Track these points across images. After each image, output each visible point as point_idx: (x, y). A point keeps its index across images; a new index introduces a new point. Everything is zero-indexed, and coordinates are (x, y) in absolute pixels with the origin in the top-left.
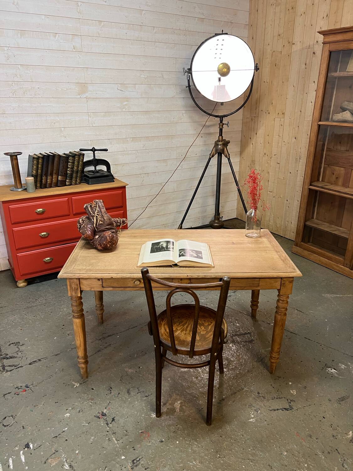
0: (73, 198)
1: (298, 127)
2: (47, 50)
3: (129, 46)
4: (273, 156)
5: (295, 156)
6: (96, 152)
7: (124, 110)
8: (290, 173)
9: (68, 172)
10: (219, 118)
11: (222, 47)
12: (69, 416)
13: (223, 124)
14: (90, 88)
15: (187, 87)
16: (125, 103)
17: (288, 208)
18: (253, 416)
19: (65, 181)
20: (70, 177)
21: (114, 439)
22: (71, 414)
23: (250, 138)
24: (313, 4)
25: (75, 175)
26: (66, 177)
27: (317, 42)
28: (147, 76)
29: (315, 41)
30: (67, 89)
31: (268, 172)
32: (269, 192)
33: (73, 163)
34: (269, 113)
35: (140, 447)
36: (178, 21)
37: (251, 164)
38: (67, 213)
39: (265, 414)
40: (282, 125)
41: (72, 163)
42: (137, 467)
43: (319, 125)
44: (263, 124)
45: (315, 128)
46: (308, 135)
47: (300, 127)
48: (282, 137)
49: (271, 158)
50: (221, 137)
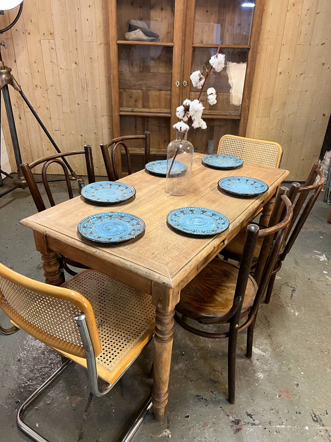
1: (77, 49)
4: (50, 88)
5: (80, 85)
8: (78, 104)
18: (293, 311)
21: (278, 426)
31: (47, 108)
34: (29, 34)
35: (298, 407)
39: (293, 304)
40: (53, 48)
42: (323, 420)
43: (119, 45)
44: (23, 47)
45: (114, 49)
46: (91, 58)
47: (79, 50)
48: (56, 63)
49: (47, 90)
50: (1, 62)
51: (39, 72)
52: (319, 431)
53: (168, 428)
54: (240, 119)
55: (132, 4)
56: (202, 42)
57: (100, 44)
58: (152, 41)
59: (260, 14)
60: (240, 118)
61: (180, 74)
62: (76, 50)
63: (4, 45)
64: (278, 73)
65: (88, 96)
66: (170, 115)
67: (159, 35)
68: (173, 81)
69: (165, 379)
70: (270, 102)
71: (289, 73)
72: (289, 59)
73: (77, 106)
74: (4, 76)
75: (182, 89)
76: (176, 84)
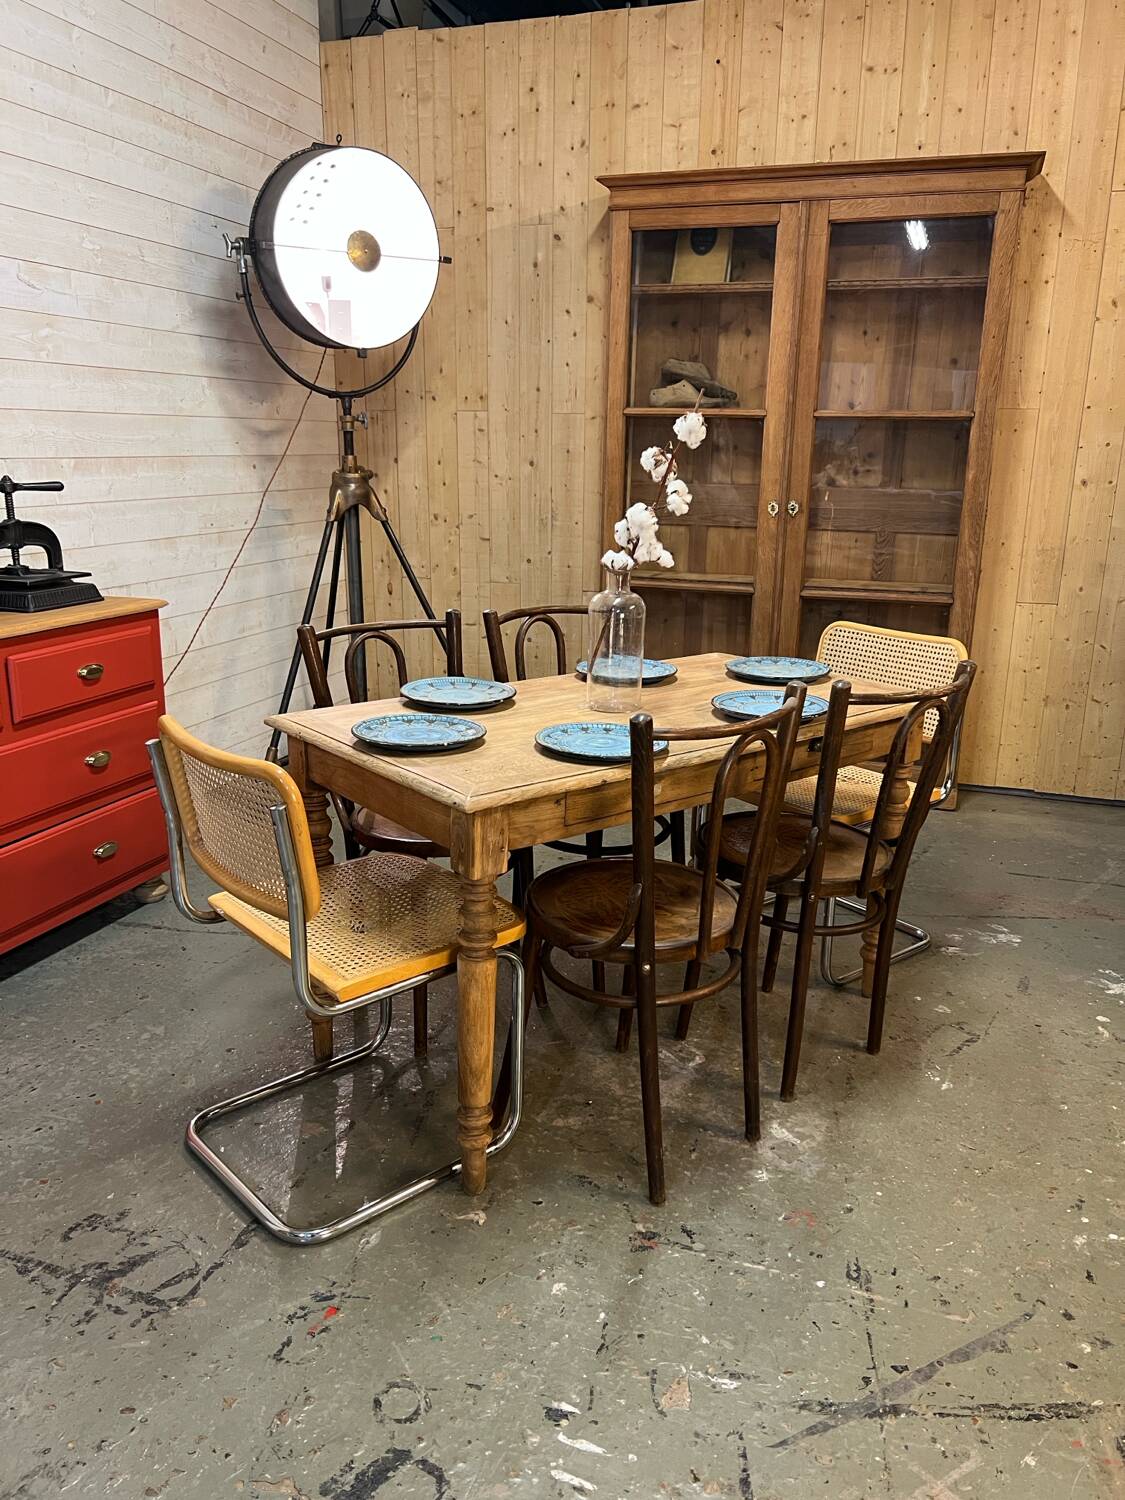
0: (10, 657)
1: (536, 431)
3: (41, 134)
4: (465, 520)
5: (538, 513)
7: (43, 356)
8: (529, 561)
10: (340, 401)
12: (566, 1286)
13: (354, 420)
15: (241, 296)
16: (43, 332)
17: (534, 659)
18: (938, 1079)
21: (747, 1265)
22: (567, 1281)
24: (537, 110)
27: (562, 208)
28: (101, 248)
29: (557, 208)
31: (455, 569)
34: (434, 399)
35: (824, 1246)
36: (166, 85)
40: (481, 430)
42: (873, 1281)
43: (628, 417)
44: (416, 429)
45: (617, 425)
46: (568, 451)
47: (542, 432)
48: (486, 465)
49: (458, 527)
50: (350, 457)
51: (444, 484)
52: (849, 1296)
53: (484, 1210)
54: (952, 604)
55: (674, 324)
56: (852, 406)
57: (593, 418)
58: (716, 406)
59: (999, 333)
60: (951, 601)
61: (781, 485)
62: (534, 434)
63: (363, 422)
64: (1078, 482)
65: (554, 541)
66: (751, 589)
67: (734, 391)
68: (762, 502)
69: (477, 1062)
70: (1056, 561)
71: (1111, 482)
72: (1108, 444)
73: (524, 565)
74: (353, 486)
75: (786, 522)
76: (769, 510)
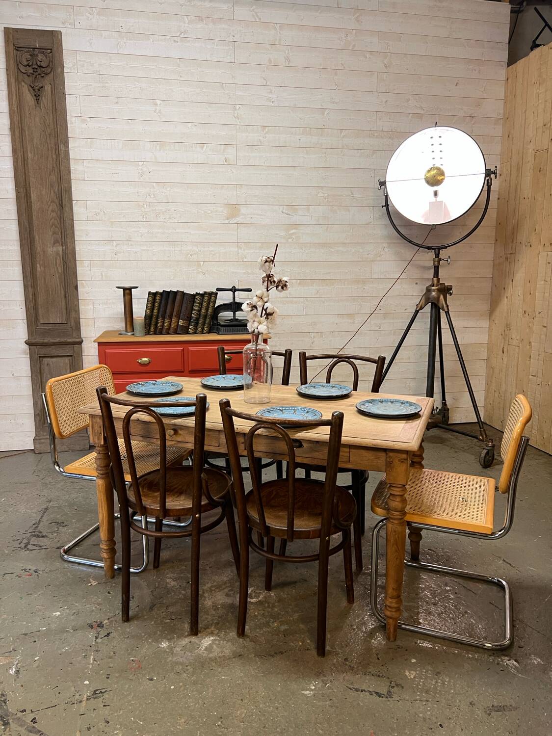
0: (190, 348)
2: (190, 165)
3: (302, 156)
4: (537, 315)
6: (237, 293)
7: (290, 240)
9: (193, 315)
10: (433, 251)
11: (441, 148)
12: (59, 615)
13: (440, 260)
14: (243, 210)
15: (384, 206)
16: (292, 232)
18: (314, 688)
19: (188, 328)
20: (195, 323)
21: (92, 657)
22: (61, 615)
23: (504, 288)
25: (202, 320)
26: (190, 322)
28: (328, 195)
30: (212, 212)
31: (530, 342)
32: (531, 377)
33: (201, 304)
34: (531, 246)
35: (117, 677)
36: (380, 119)
37: (504, 331)
38: (180, 368)
39: (335, 691)
40: (549, 263)
41: (199, 303)
42: (96, 700)
44: (522, 263)
49: (533, 319)
50: (435, 279)
51: (530, 294)
52: (81, 693)
